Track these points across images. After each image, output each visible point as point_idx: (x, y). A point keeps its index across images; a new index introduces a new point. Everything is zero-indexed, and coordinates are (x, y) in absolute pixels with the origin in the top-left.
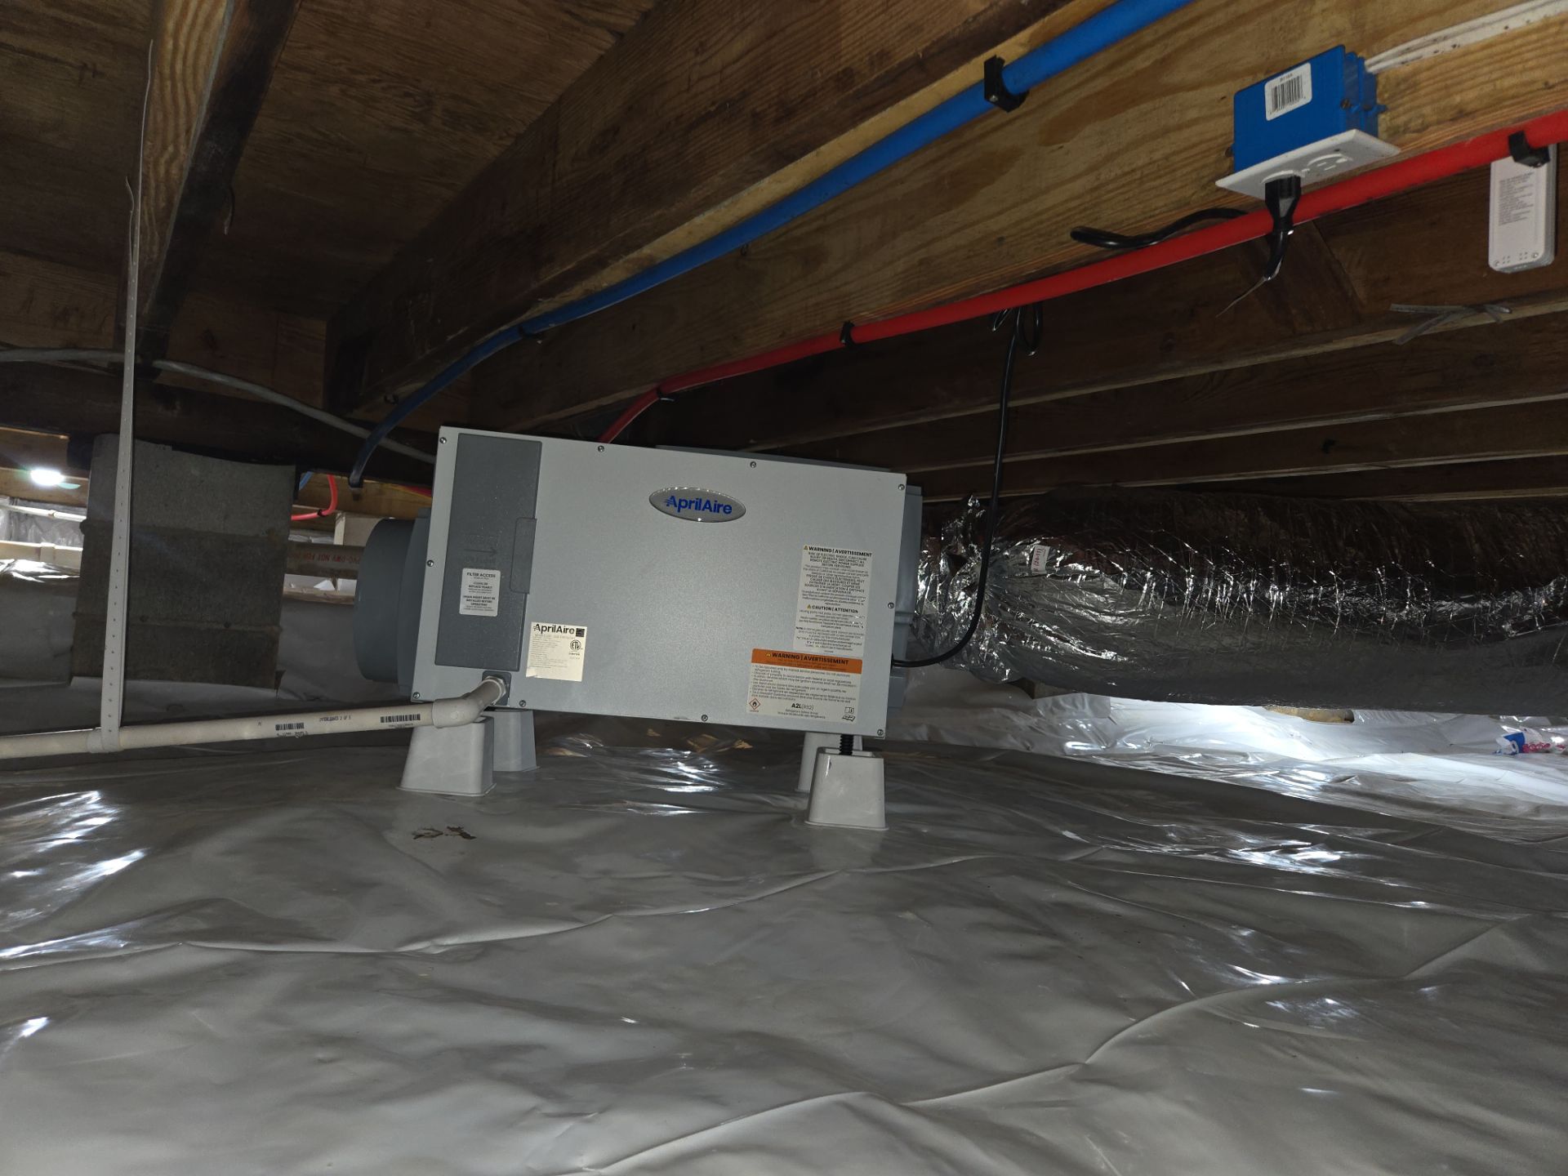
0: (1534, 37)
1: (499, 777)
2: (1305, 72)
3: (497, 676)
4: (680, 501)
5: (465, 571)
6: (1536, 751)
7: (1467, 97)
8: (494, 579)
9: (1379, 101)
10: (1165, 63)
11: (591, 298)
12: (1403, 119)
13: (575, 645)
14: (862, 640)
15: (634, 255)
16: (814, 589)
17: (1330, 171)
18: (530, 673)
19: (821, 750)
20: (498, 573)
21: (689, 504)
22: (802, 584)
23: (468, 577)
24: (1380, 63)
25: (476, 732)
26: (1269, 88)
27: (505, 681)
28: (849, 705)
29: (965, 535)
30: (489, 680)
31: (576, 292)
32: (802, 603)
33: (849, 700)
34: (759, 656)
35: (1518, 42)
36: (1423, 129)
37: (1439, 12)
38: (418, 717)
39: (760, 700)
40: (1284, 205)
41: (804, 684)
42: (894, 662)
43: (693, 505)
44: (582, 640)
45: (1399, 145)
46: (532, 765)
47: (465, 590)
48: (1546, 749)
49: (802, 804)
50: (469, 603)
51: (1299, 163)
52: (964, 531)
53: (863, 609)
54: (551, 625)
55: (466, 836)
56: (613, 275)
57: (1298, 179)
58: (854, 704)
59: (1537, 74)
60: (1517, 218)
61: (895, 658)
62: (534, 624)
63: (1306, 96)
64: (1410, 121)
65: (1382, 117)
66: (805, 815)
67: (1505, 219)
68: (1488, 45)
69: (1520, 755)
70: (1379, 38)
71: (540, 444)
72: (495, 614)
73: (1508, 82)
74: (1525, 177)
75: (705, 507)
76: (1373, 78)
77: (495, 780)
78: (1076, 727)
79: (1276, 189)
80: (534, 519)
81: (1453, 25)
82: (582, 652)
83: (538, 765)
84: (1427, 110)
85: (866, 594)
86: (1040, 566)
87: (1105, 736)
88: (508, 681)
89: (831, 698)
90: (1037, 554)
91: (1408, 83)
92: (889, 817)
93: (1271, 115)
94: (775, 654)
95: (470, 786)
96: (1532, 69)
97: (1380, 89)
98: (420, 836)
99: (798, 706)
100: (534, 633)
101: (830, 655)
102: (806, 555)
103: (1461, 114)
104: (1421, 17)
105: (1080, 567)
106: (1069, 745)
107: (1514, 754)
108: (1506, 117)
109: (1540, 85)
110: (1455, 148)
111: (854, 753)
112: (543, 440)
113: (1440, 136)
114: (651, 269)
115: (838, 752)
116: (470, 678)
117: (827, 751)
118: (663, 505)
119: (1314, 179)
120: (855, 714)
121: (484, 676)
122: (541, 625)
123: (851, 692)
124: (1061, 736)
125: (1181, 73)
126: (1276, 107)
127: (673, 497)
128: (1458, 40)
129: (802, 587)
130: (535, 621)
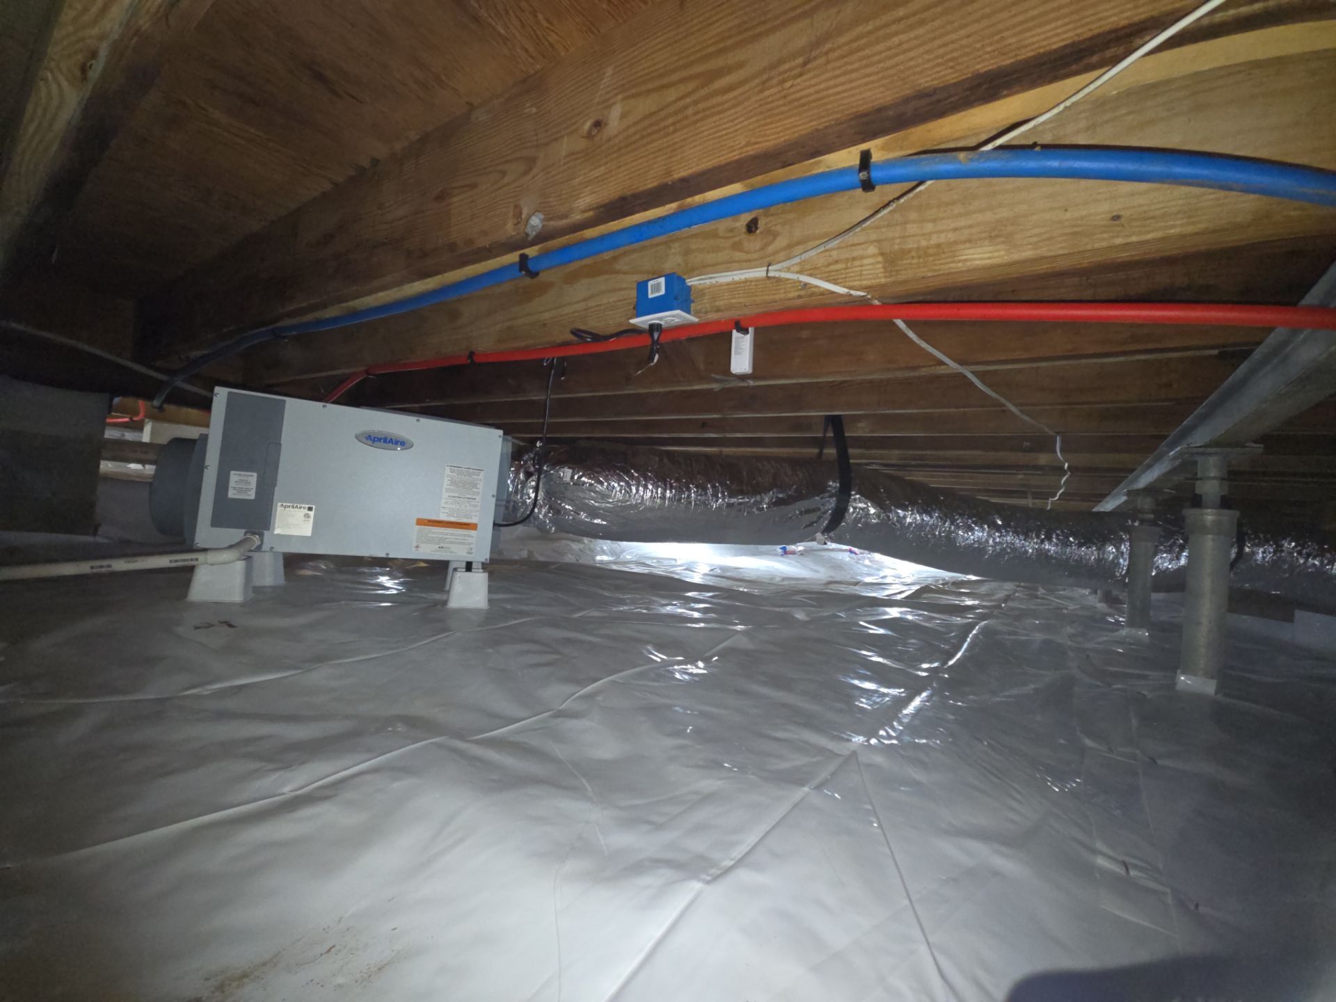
0: (742, 285)
1: (257, 590)
2: (662, 280)
3: (254, 533)
4: (374, 438)
5: (232, 473)
6: (791, 554)
7: (720, 303)
8: (253, 478)
9: (692, 298)
10: (615, 258)
11: (319, 322)
12: (700, 307)
13: (307, 516)
14: (478, 514)
15: (344, 305)
16: (452, 487)
17: (673, 324)
18: (277, 531)
19: (455, 570)
20: (255, 475)
21: (379, 440)
22: (445, 484)
23: (234, 477)
24: (692, 282)
25: (240, 566)
26: (650, 283)
27: (259, 536)
28: (470, 546)
29: (534, 461)
30: (249, 536)
31: (309, 317)
32: (445, 495)
33: (470, 544)
34: (421, 522)
35: (737, 286)
36: (706, 312)
37: (713, 265)
38: (197, 559)
39: (421, 545)
40: (656, 335)
41: (445, 536)
42: (495, 524)
43: (382, 441)
44: (312, 513)
45: (698, 317)
46: (281, 581)
47: (232, 484)
48: (793, 553)
49: (444, 597)
50: (235, 492)
51: (660, 319)
52: (533, 459)
53: (478, 498)
54: (291, 505)
55: (231, 626)
56: (331, 312)
57: (661, 325)
58: (473, 546)
59: (742, 300)
60: (740, 354)
61: (496, 522)
62: (279, 504)
63: (663, 292)
64: (702, 308)
65: (692, 305)
66: (445, 603)
67: (737, 353)
68: (728, 284)
69: (785, 556)
70: (693, 270)
71: (284, 401)
72: (253, 497)
73: (733, 301)
74: (743, 338)
75: (389, 442)
76: (690, 288)
77: (254, 592)
78: (602, 548)
79: (653, 328)
80: (280, 444)
81: (717, 273)
82: (311, 520)
83: (285, 581)
84: (708, 305)
85: (480, 490)
86: (568, 479)
87: (615, 552)
88: (261, 535)
89: (461, 543)
90: (566, 473)
91: (702, 292)
92: (490, 601)
93: (650, 296)
94: (429, 521)
95: (237, 597)
96: (741, 297)
97: (692, 293)
98: (199, 628)
99: (442, 548)
100: (279, 509)
101: (459, 521)
102: (448, 470)
103: (718, 310)
104: (708, 266)
105: (586, 480)
106: (598, 558)
107: (782, 555)
108: (734, 314)
109: (743, 305)
110: (718, 322)
111: (473, 570)
112: (287, 399)
113: (712, 316)
114: (355, 314)
115: (464, 570)
116: (237, 534)
117: (459, 570)
118: (364, 440)
119: (667, 326)
120: (473, 551)
121: (246, 533)
122: (284, 504)
123: (470, 540)
124: (593, 553)
125: (620, 266)
126: (652, 293)
127: (370, 436)
128: (718, 279)
129: (445, 486)
130: (280, 502)
